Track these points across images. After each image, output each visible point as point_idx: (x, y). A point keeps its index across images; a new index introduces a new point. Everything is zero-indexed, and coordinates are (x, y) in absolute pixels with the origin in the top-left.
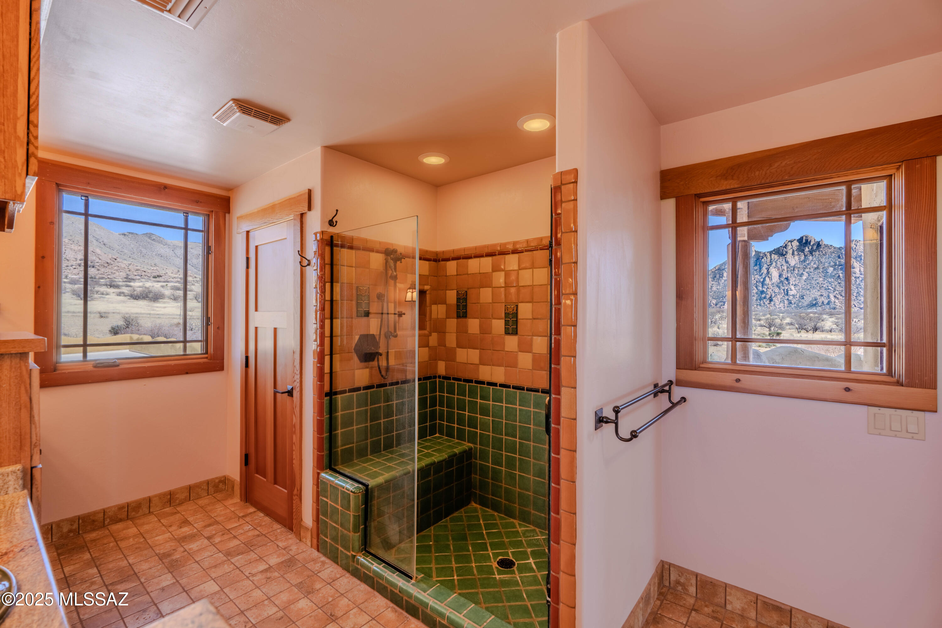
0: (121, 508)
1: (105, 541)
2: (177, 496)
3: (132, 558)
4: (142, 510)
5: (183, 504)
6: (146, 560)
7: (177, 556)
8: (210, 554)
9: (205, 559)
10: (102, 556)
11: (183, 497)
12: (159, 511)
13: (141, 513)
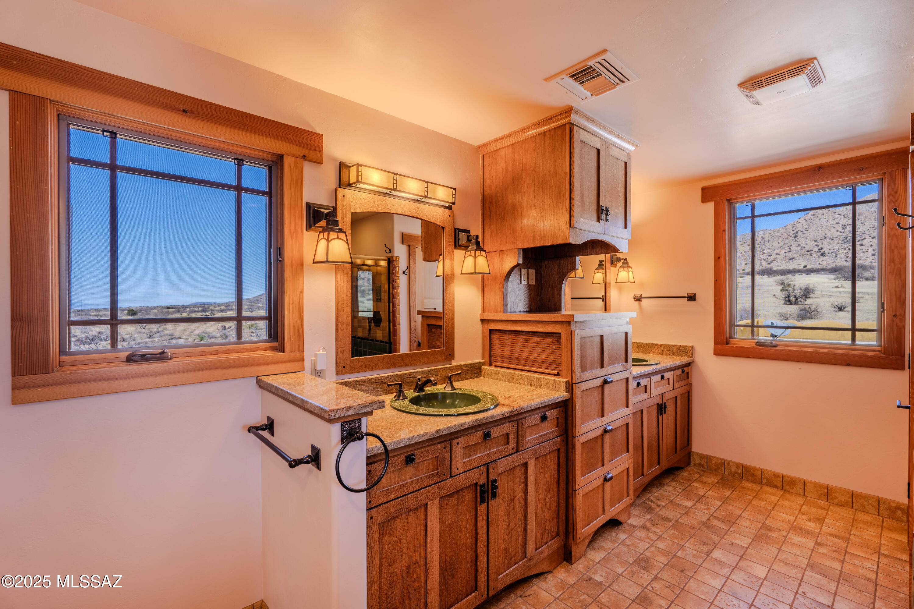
0: (776, 476)
1: (748, 493)
2: (835, 494)
3: (747, 513)
4: (797, 488)
5: (842, 507)
6: (751, 521)
7: (774, 535)
8: (798, 553)
9: (789, 554)
10: (734, 499)
11: (843, 500)
12: (813, 499)
13: (794, 490)
